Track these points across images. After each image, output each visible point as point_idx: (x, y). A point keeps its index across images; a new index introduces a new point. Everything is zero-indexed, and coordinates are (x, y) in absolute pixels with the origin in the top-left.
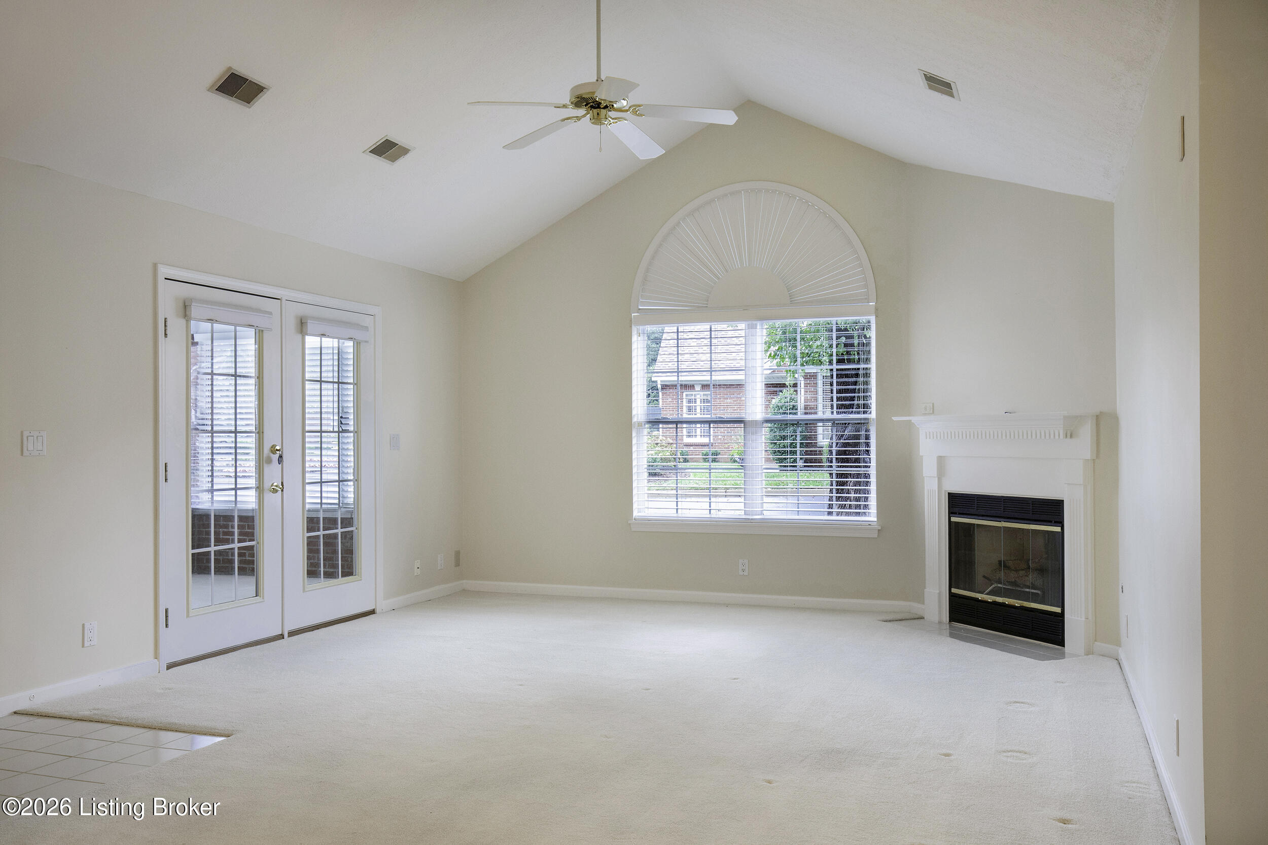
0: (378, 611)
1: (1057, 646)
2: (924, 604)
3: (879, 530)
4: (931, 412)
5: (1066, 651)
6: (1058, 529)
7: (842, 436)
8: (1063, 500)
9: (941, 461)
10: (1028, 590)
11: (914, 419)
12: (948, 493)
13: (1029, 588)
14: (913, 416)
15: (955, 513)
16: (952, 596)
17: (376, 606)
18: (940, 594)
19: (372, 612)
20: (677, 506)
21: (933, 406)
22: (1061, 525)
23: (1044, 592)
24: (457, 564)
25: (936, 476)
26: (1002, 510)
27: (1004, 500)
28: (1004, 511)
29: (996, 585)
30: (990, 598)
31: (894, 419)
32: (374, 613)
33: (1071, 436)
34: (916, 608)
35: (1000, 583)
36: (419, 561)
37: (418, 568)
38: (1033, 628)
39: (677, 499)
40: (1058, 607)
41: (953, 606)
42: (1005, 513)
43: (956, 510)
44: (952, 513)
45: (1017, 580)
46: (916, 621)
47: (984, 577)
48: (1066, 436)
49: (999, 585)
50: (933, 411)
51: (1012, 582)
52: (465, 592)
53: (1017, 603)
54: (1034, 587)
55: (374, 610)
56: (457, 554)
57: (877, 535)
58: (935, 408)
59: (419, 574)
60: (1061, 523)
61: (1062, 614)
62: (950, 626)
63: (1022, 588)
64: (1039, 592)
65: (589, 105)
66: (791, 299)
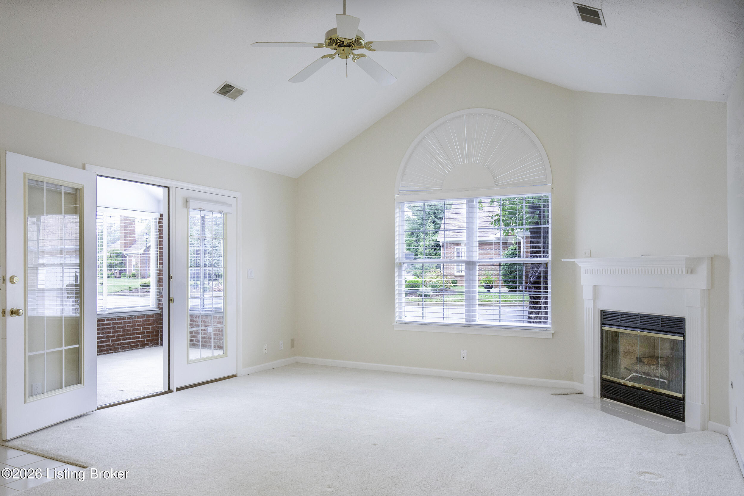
0: (238, 375)
1: (679, 421)
2: (583, 384)
3: (553, 334)
4: (590, 256)
5: (686, 426)
6: (681, 338)
7: (537, 271)
8: (685, 318)
9: (595, 288)
10: (657, 379)
11: (576, 260)
12: (601, 311)
13: (658, 377)
14: (576, 258)
15: (606, 324)
16: (603, 380)
17: (237, 372)
18: (594, 378)
19: (235, 376)
20: (443, 311)
21: (591, 252)
22: (683, 335)
23: (669, 381)
24: (293, 346)
25: (592, 299)
26: (639, 323)
27: (640, 316)
28: (640, 324)
29: (632, 375)
30: (630, 384)
31: (563, 260)
32: (236, 377)
33: (691, 273)
34: (577, 386)
35: (637, 373)
36: (267, 345)
37: (266, 349)
38: (661, 406)
39: (443, 307)
40: (681, 393)
41: (603, 387)
42: (641, 325)
43: (605, 322)
44: (603, 324)
45: (649, 372)
46: (578, 395)
47: (626, 368)
48: (688, 272)
49: (637, 374)
50: (591, 256)
51: (646, 373)
52: (297, 364)
53: (650, 389)
54: (662, 377)
55: (236, 375)
56: (293, 341)
57: (552, 337)
58: (592, 253)
59: (267, 353)
60: (683, 334)
61: (683, 399)
62: (601, 401)
63: (653, 377)
64: (666, 381)
65: (337, 45)
66: (495, 183)
